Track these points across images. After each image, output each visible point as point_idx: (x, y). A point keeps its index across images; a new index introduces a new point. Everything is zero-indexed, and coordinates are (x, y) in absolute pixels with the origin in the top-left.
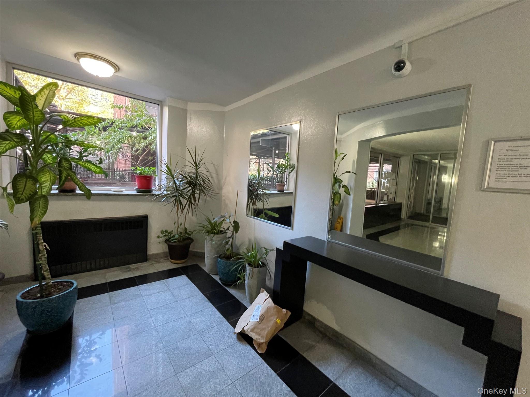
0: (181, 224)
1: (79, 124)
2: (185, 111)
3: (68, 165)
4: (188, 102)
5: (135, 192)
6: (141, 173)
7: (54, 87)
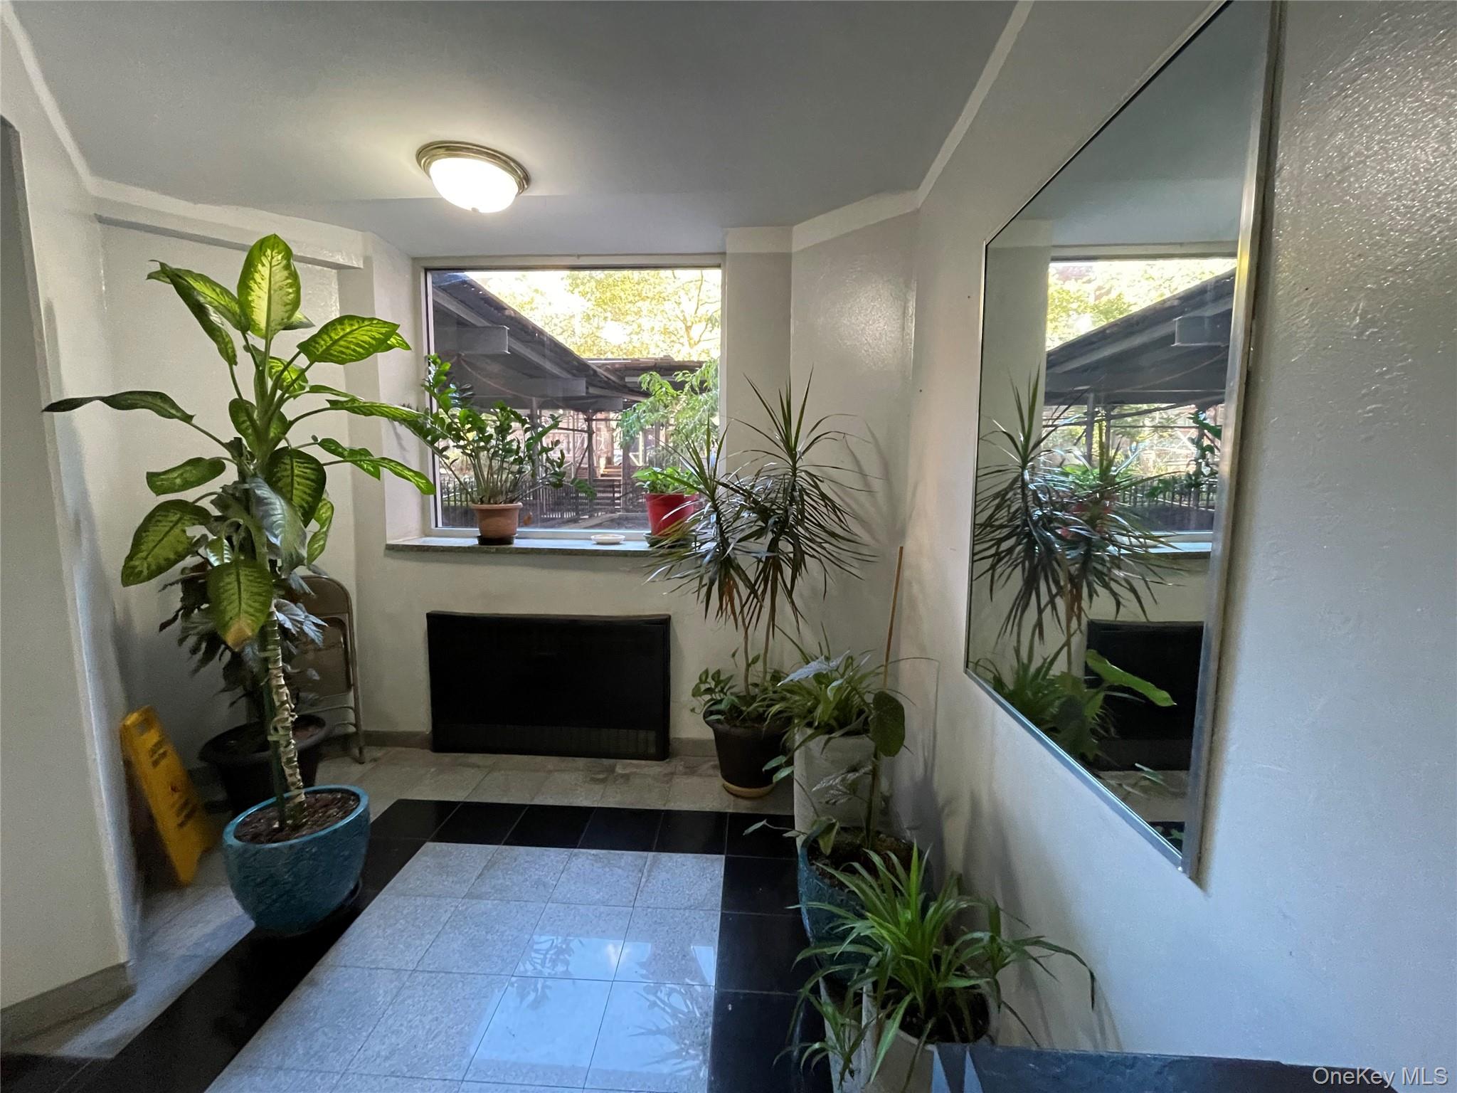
0: (756, 660)
1: (354, 350)
2: (783, 261)
3: (308, 471)
4: (793, 225)
5: (644, 546)
6: (653, 486)
7: (276, 251)
